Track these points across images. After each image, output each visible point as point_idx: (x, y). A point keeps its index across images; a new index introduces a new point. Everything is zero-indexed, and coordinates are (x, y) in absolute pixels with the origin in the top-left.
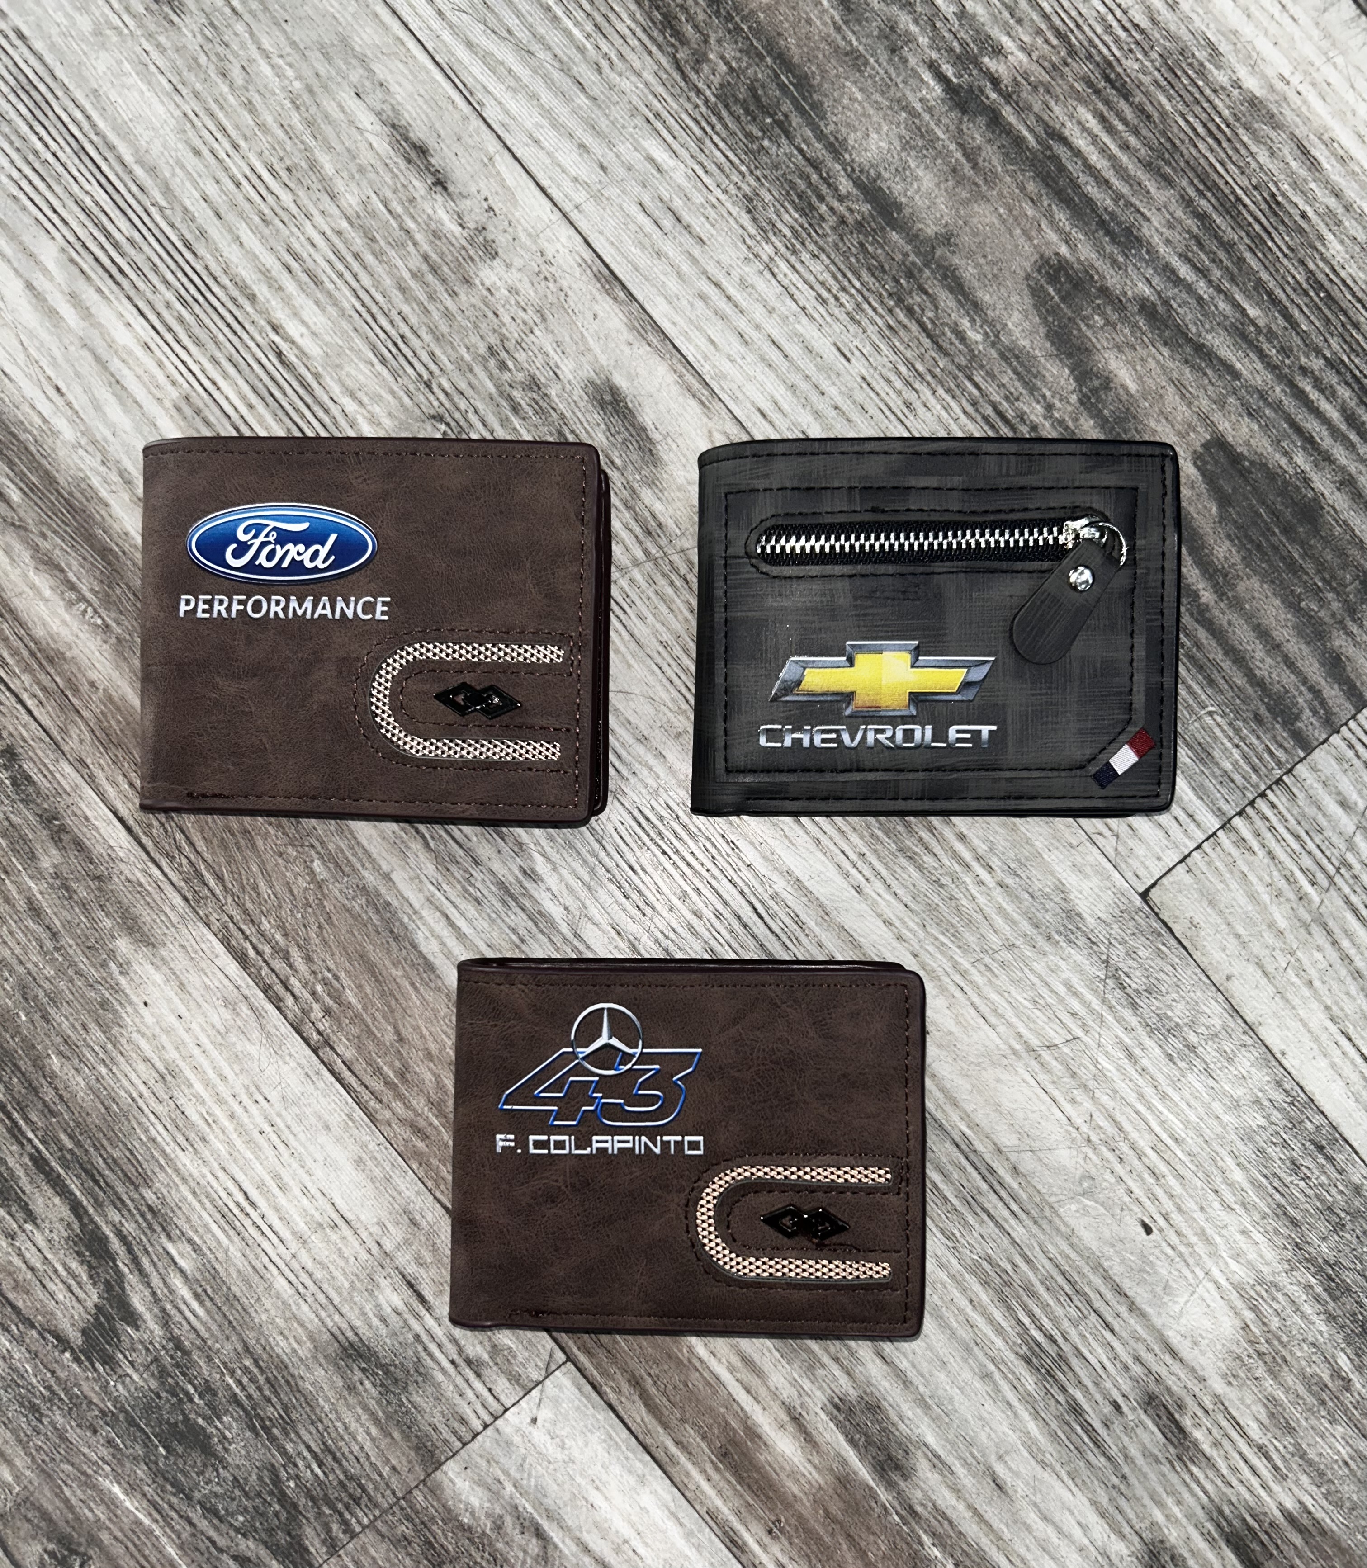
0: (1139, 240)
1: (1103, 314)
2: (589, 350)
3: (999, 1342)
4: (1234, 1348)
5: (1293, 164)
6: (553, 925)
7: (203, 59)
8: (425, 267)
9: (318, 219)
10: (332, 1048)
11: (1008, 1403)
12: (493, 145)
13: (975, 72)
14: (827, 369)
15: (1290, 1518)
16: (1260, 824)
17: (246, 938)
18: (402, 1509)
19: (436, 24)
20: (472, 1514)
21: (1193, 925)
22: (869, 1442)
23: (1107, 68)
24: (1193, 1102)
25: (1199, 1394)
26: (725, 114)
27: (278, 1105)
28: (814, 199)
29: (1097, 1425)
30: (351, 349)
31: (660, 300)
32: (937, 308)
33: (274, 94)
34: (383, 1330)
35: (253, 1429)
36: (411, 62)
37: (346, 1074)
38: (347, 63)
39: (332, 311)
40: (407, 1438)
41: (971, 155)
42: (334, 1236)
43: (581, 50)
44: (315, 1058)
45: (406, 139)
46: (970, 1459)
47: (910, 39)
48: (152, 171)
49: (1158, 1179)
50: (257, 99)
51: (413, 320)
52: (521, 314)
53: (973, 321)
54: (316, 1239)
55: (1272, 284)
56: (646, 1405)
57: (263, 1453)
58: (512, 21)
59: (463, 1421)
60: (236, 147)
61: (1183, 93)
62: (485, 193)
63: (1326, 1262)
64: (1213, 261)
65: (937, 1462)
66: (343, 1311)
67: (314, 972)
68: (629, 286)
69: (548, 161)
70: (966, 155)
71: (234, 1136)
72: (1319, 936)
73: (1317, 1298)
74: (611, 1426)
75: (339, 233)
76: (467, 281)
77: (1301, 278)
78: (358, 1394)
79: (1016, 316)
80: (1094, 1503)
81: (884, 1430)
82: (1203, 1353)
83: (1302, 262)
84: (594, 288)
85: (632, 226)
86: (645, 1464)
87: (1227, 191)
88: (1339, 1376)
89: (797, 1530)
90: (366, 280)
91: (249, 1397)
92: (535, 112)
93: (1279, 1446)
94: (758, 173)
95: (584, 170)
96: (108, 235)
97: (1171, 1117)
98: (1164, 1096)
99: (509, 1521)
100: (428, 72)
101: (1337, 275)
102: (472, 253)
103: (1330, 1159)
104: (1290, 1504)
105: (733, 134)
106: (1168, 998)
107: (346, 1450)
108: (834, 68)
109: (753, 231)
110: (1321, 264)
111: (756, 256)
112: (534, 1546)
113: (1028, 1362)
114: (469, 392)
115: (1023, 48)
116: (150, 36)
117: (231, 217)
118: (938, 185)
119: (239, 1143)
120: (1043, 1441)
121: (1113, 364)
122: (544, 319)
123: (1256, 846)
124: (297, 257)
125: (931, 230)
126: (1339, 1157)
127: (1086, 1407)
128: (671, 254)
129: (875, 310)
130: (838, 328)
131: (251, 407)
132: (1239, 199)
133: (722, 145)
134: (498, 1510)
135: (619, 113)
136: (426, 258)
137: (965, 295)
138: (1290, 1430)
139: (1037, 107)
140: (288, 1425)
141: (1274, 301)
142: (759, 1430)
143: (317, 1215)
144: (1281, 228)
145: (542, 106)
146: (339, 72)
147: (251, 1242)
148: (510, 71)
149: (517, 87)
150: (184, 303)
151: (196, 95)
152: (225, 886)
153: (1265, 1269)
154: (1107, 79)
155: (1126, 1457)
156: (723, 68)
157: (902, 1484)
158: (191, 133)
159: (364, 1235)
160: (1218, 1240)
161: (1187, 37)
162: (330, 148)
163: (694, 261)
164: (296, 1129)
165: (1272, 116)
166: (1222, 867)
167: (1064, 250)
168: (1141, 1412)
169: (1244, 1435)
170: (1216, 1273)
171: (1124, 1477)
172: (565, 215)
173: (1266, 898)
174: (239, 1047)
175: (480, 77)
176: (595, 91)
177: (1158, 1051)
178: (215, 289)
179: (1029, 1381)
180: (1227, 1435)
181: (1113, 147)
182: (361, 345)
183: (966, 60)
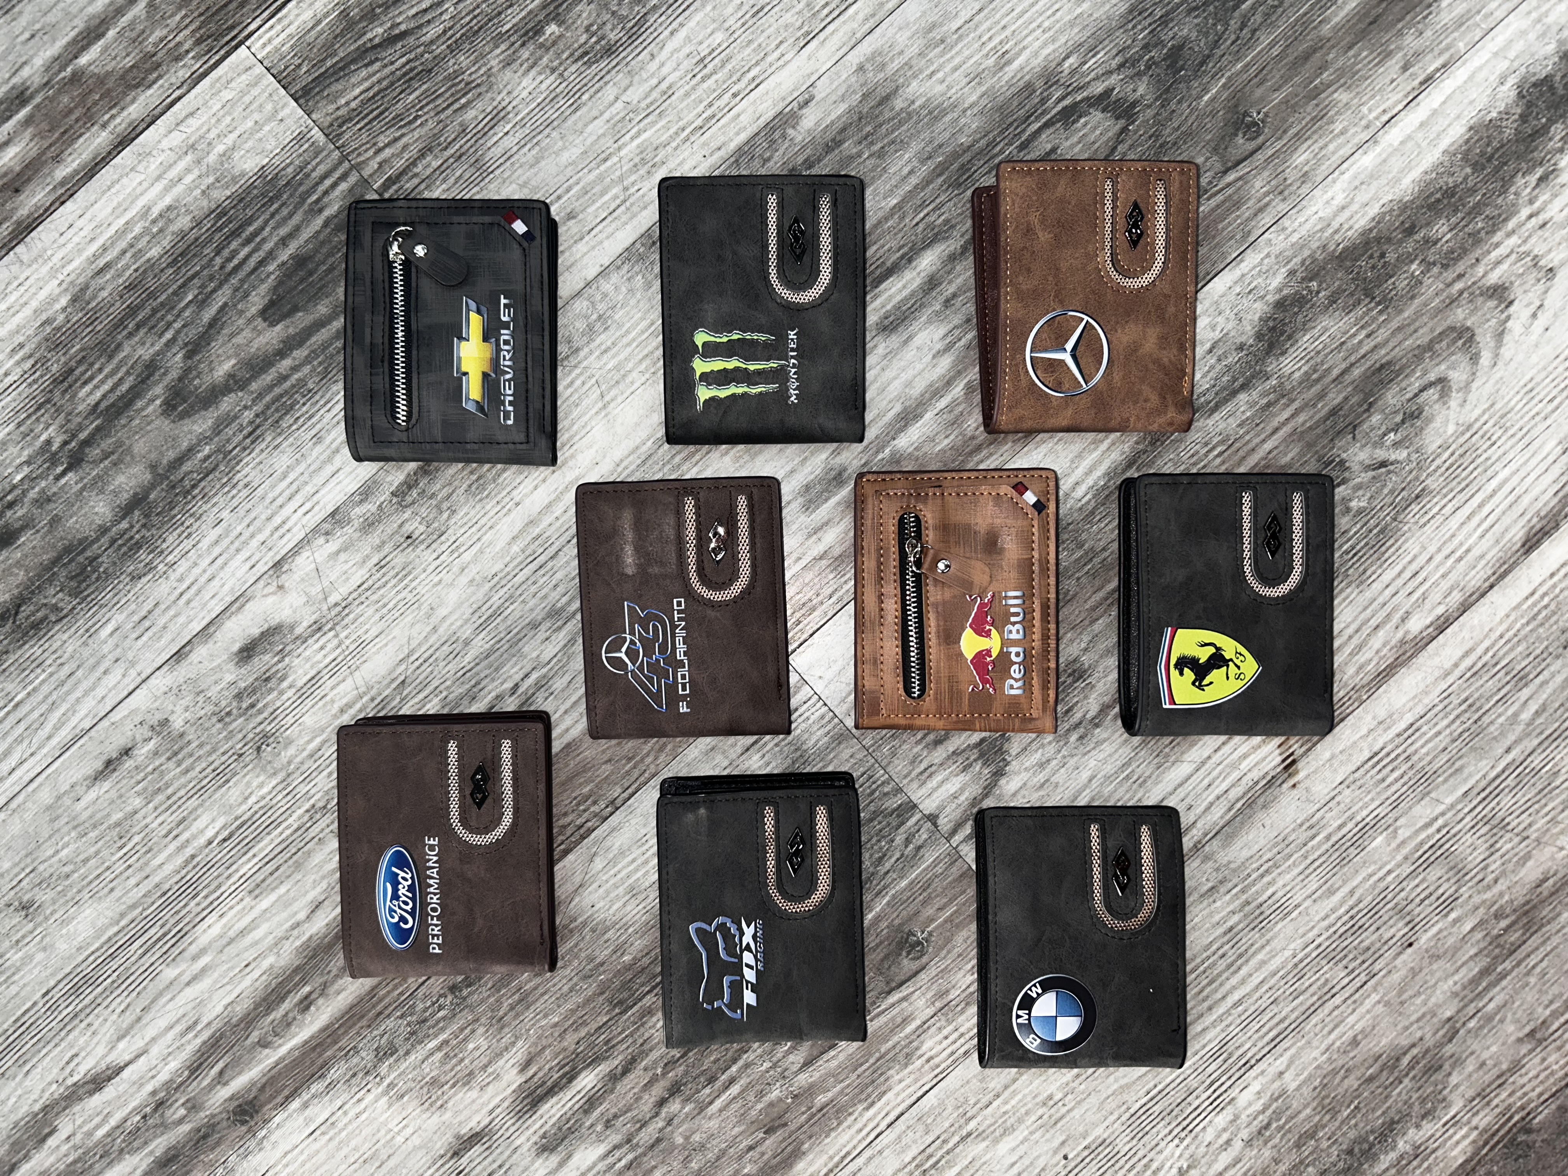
0: (152, 361)
1: (194, 379)
2: (219, 665)
5: (108, 276)
6: (544, 676)
7: (59, 888)
8: (174, 759)
9: (148, 820)
10: (615, 799)
12: (105, 723)
13: (60, 455)
14: (227, 532)
18: (875, 752)
19: (38, 757)
22: (826, 490)
23: (57, 382)
24: (631, 315)
26: (86, 593)
27: (648, 829)
28: (132, 542)
30: (221, 799)
31: (190, 627)
32: (192, 472)
33: (78, 847)
34: (774, 766)
36: (59, 771)
37: (630, 791)
38: (60, 807)
39: (200, 811)
40: (834, 751)
41: (106, 456)
43: (51, 675)
44: (621, 809)
45: (103, 771)
47: (43, 491)
48: (122, 915)
50: (82, 857)
51: (204, 765)
52: (200, 704)
53: (198, 452)
55: (175, 287)
58: (36, 714)
59: (824, 719)
60: (108, 868)
61: (70, 339)
62: (132, 726)
64: (163, 320)
65: (837, 452)
67: (573, 811)
68: (183, 644)
69: (114, 691)
70: (106, 458)
74: (823, 635)
75: (156, 808)
76: (182, 735)
77: (171, 271)
79: (195, 427)
81: (819, 483)
83: (162, 271)
84: (184, 663)
85: (149, 644)
87: (123, 313)
90: (182, 792)
92: (86, 699)
94: (118, 573)
95: (118, 671)
96: (159, 940)
97: (639, 327)
98: (628, 332)
100: (65, 761)
101: (169, 251)
102: (166, 733)
105: (97, 588)
106: (572, 331)
108: (59, 532)
109: (151, 576)
110: (163, 260)
111: (165, 573)
114: (244, 732)
115: (47, 428)
116: (47, 919)
117: (148, 870)
118: (123, 473)
121: (221, 373)
122: (202, 691)
124: (170, 832)
125: (148, 476)
128: (164, 621)
129: (194, 506)
130: (204, 527)
131: (255, 855)
132: (128, 307)
133: (103, 594)
135: (86, 652)
136: (169, 759)
137: (184, 456)
139: (79, 420)
141: (184, 285)
142: (823, 552)
144: (143, 283)
145: (83, 696)
146: (65, 811)
148: (64, 714)
149: (73, 710)
150: (197, 895)
151: (79, 891)
154: (62, 381)
156: (60, 595)
158: (101, 894)
161: (38, 338)
162: (108, 815)
163: (168, 608)
165: (81, 289)
167: (158, 402)
172: (144, 681)
174: (616, 852)
175: (67, 731)
176: (75, 666)
178: (188, 878)
181: (101, 377)
182: (218, 795)
183: (53, 460)
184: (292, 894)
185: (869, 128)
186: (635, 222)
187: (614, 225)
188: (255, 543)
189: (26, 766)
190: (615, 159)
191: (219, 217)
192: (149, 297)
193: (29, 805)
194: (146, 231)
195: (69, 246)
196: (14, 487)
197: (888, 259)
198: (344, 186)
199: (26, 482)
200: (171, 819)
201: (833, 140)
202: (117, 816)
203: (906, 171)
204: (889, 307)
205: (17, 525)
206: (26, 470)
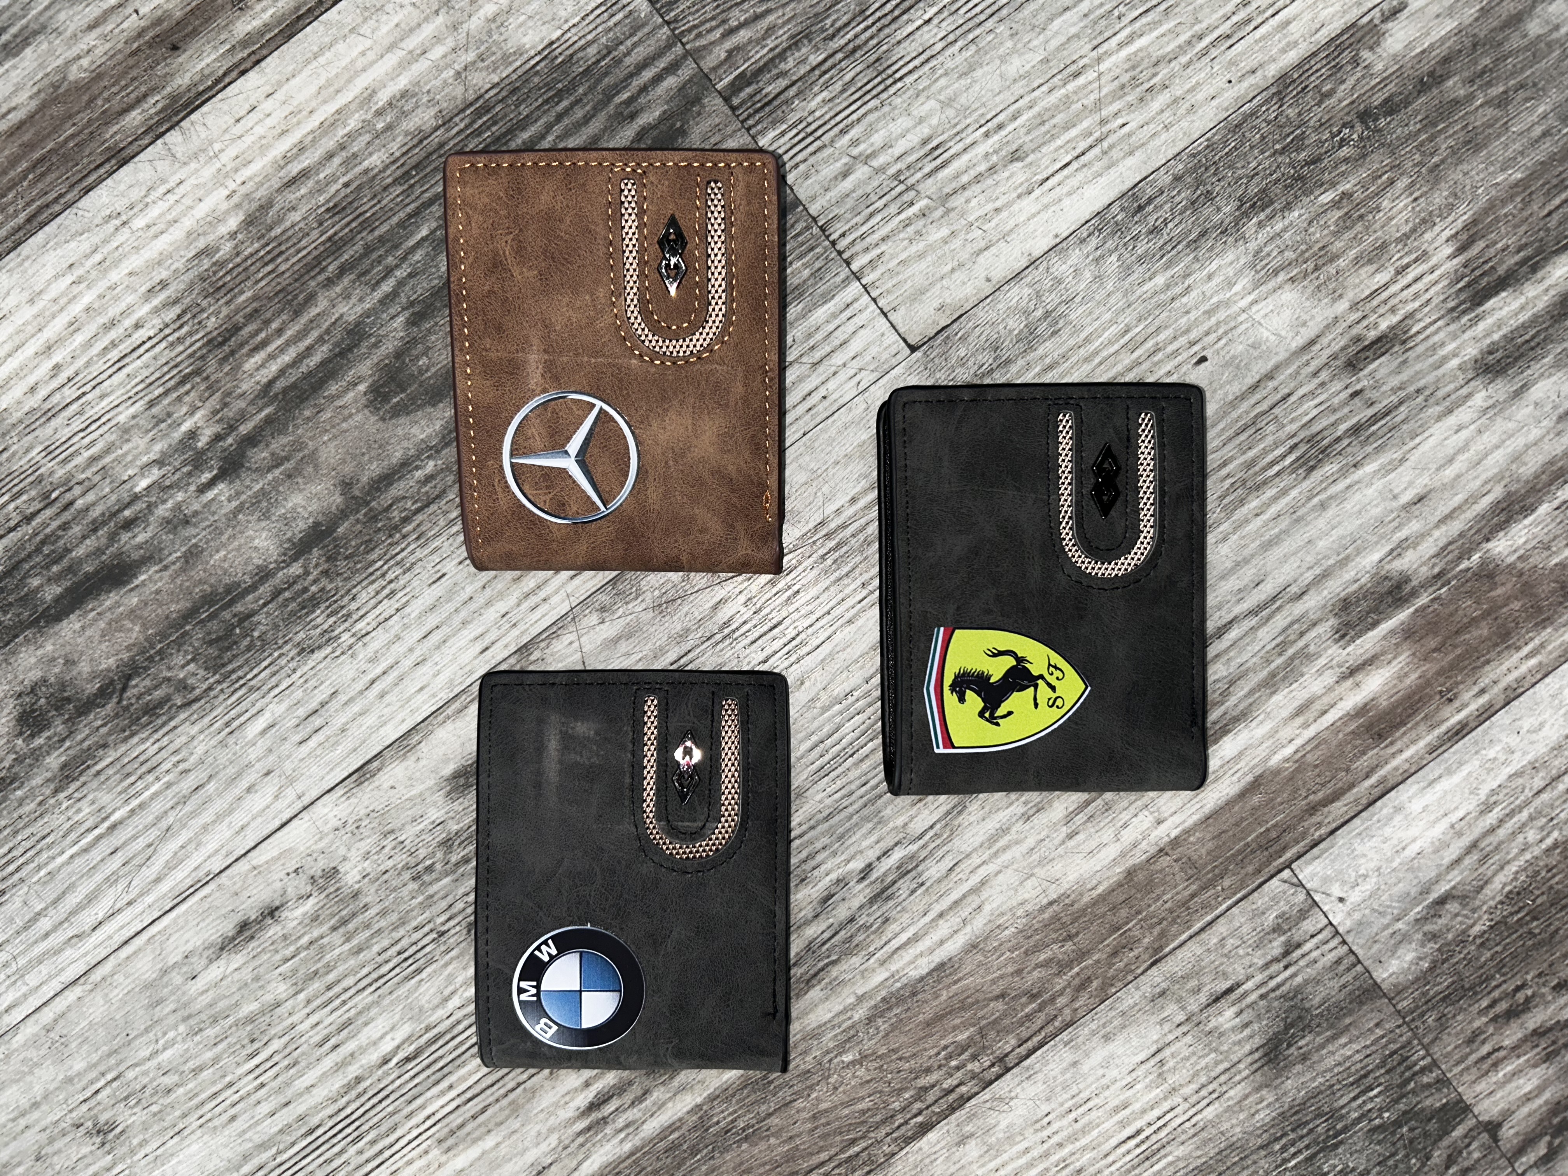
0: (358, 324)
1: (418, 358)
2: (421, 794)
3: (1294, 493)
4: (1309, 291)
5: (303, 191)
6: (912, 857)
7: (154, 1108)
8: (342, 930)
9: (295, 1019)
10: (1007, 1055)
11: (1348, 488)
12: (243, 866)
13: (209, 455)
14: (450, 593)
15: (1462, 249)
16: (858, 247)
17: (906, 1122)
18: (1413, 1020)
19: (138, 908)
20: (1420, 959)
21: (941, 308)
22: (1375, 610)
23: (213, 344)
24: (1095, 316)
25: (1349, 323)
26: (230, 667)
27: (1053, 1105)
28: (305, 596)
29: (1370, 412)
30: (407, 997)
31: (382, 732)
32: (404, 498)
33: (187, 1050)
34: (1256, 1026)
35: (1336, 1146)
36: (169, 931)
37: (1030, 1044)
38: (166, 986)
39: (374, 1011)
40: (1350, 1013)
41: (278, 461)
42: (1171, 1064)
43: (169, 785)
44: (1014, 1071)
45: (234, 939)
46: (1395, 524)
47: (178, 507)
48: (246, 1158)
49: (1159, 349)
50: (191, 1065)
51: (386, 943)
52: (386, 850)
53: (417, 468)
54: (1172, 1079)
55: (402, 214)
56: (1333, 801)
57: (1357, 1137)
58: (141, 842)
59: (1338, 962)
60: (230, 1085)
61: (237, 281)
62: (282, 874)
63: (1239, 208)
64: (379, 262)
65: (1397, 552)
66: (1236, 1059)
67: (940, 1067)
68: (369, 757)
69: (260, 820)
70: (277, 466)
71: (1078, 1145)
72: (957, 201)
73: (1270, 218)
74: (1349, 833)
75: (309, 1002)
76: (356, 895)
77: (399, 189)
78: (1310, 1052)
79: (415, 430)
80: (1439, 419)
81: (1365, 597)
82: (1313, 317)
83: (385, 189)
84: (368, 787)
85: (318, 752)
86: (1385, 805)
87: (322, 248)
88: (1339, 202)
89: (1450, 677)
90: (349, 981)
91: (1307, 1147)
92: (218, 828)
93: (1397, 256)
94: (280, 642)
95: (269, 789)
97: (1106, 334)
98: (1087, 340)
99: (1428, 928)
100: (178, 917)
101: (398, 159)
102: (332, 889)
103: (1150, 201)
104: (1449, 250)
105: (247, 661)
106: (1002, 332)
107: (1359, 1066)
108: (197, 573)
109: (329, 649)
110: (388, 172)
111: (350, 647)
112: (1453, 907)
113: (1312, 468)
114: (450, 899)
115: (192, 412)
116: (132, 1152)
117: (289, 1093)
118: (300, 491)
119: (1083, 1142)
120: (1383, 459)
122: (392, 831)
123: (878, 251)
124: (326, 1039)
125: (338, 499)
126: (1149, 192)
127: (1354, 420)
128: (344, 720)
129: (403, 550)
130: (415, 583)
131: (451, 1087)
132: (330, 239)
133: (255, 671)
134: (1419, 936)
135: (223, 756)
136: (334, 929)
137: (395, 472)
138: (1384, 246)
139: (242, 404)
140: (1334, 1115)
141: (416, 213)
142: (1360, 705)
143: (1151, 1077)
144: (355, 204)
145: (214, 822)
146: (172, 993)
147: (1171, 1137)
148: (182, 847)
149: (196, 842)
150: (359, 1138)
151: (184, 1116)
152: (861, 1138)
153: (1242, 261)
154: (222, 344)
155: (1400, 389)
156: (192, 667)
157: (1415, 583)
158: (216, 1122)
159: (1171, 1037)
160: (1215, 300)
161: (191, 275)
162: (237, 1004)
163: (351, 700)
164: (1074, 1090)
165: (262, 207)
166: (894, 282)
167: (362, 388)
168: (1361, 374)
169: (1386, 286)
170: (1243, 303)
171: (1418, 391)
172: (305, 808)
173: (921, 246)
174: (1001, 1135)
175: (186, 873)
176: (204, 776)
177: (1047, 344)
178: (348, 1111)
179: (1330, 468)
180: (1385, 302)
181: (279, 342)
182: (402, 991)
183: (198, 462)
184: (503, 1150)
185: (1486, 61)
186: (1113, 173)
187: (1080, 176)
188: (492, 614)
189: (120, 919)
190: (1091, 75)
191: (478, 113)
192: (363, 226)
193: (119, 978)
194: (366, 125)
195: (248, 140)
196: (136, 498)
197: (1501, 262)
198: (671, 82)
199: (155, 492)
200: (330, 1019)
201: (1431, 74)
202: (249, 1008)
203: (1538, 131)
204: (1496, 337)
205: (135, 555)
206: (156, 473)
